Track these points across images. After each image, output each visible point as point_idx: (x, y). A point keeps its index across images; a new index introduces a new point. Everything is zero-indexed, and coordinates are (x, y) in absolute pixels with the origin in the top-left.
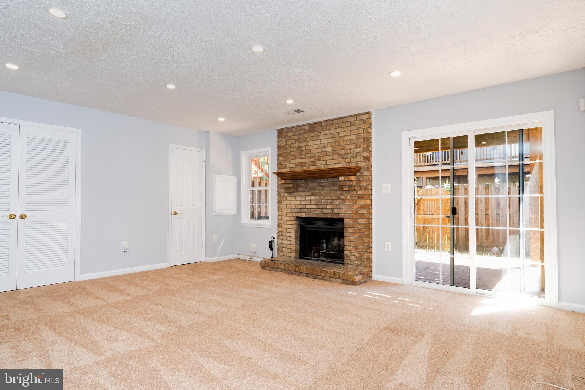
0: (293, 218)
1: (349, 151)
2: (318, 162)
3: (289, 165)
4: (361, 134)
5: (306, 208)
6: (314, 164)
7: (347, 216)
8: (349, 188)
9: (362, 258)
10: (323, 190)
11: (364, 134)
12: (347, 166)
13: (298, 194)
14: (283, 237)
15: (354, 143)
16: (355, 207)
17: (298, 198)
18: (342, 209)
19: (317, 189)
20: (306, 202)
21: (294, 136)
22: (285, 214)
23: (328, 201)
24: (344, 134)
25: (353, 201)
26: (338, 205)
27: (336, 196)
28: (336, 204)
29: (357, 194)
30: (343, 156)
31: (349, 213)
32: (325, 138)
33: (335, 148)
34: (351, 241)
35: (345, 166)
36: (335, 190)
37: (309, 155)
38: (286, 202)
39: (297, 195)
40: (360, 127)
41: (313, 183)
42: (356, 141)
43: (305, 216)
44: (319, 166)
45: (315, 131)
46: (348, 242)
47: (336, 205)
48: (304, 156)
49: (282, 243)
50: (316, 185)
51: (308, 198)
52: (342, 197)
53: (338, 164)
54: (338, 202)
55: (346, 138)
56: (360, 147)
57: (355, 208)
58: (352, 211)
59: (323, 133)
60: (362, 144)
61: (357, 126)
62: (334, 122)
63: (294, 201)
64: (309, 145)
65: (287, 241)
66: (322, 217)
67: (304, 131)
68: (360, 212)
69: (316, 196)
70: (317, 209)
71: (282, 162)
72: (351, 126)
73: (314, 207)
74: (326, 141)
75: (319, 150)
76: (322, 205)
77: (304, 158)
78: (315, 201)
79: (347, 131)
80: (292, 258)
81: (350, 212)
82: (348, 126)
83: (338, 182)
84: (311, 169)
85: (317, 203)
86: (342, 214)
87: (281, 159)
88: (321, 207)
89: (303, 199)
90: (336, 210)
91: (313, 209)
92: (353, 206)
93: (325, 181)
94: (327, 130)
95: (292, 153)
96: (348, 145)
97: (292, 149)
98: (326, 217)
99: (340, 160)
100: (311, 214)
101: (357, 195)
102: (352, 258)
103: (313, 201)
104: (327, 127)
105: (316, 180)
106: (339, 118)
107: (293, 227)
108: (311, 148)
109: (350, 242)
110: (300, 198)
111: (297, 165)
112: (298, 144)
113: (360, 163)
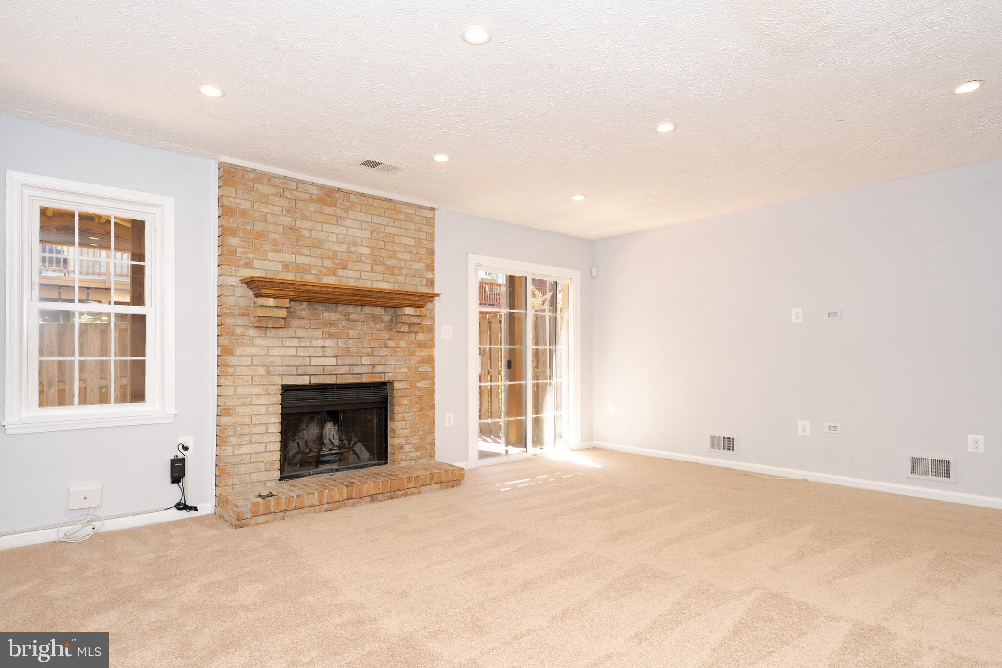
0: (272, 387)
1: (402, 264)
2: (342, 270)
3: (261, 261)
4: (423, 241)
5: (310, 365)
6: (334, 274)
7: (399, 378)
8: (409, 327)
9: (425, 445)
10: (352, 329)
11: (428, 242)
12: (400, 289)
13: (291, 332)
14: (239, 438)
15: (411, 252)
16: (414, 361)
17: (288, 343)
18: (390, 366)
19: (340, 325)
20: (311, 352)
21: (277, 199)
22: (248, 381)
23: (364, 350)
24: (394, 230)
25: (409, 350)
26: (382, 358)
27: (379, 341)
28: (379, 356)
29: (416, 338)
30: (391, 270)
31: (403, 371)
32: (356, 226)
33: (378, 251)
34: (407, 419)
35: (396, 288)
36: (378, 330)
37: (319, 252)
38: (253, 351)
39: (288, 336)
40: (421, 229)
41: (331, 311)
42: (414, 250)
43: (308, 383)
44: (343, 279)
45: (333, 204)
46: (401, 422)
47: (379, 358)
48: (305, 251)
49: (237, 452)
50: (338, 317)
51: (319, 343)
52: (391, 343)
53: (383, 283)
54: (384, 352)
55: (397, 239)
56: (420, 260)
57: (412, 363)
58: (408, 368)
59: (352, 214)
60: (423, 256)
61: (417, 225)
62: (376, 202)
63: (278, 350)
64: (320, 231)
65: (253, 446)
66: (350, 381)
67: (307, 196)
68: (421, 370)
69: (336, 340)
70: (338, 365)
71: (238, 250)
72: (406, 221)
73: (332, 361)
74: (358, 233)
75: (344, 248)
76: (352, 357)
77: (305, 255)
78: (335, 350)
79: (398, 227)
80: (268, 484)
81: (405, 370)
82: (400, 220)
83: (383, 316)
84: (325, 281)
85: (340, 355)
86: (391, 374)
87: (234, 241)
88: (349, 361)
89: (303, 345)
90: (379, 366)
91: (329, 367)
92: (410, 360)
93: (358, 311)
94: (361, 212)
95: (272, 236)
96: (401, 252)
97: (271, 228)
98: (359, 381)
99: (387, 275)
100: (325, 376)
101: (416, 341)
102: (407, 448)
103: (329, 350)
104: (361, 207)
105: (337, 306)
106: (386, 200)
107: (271, 409)
108: (324, 238)
109: (404, 422)
110: (295, 343)
111: (286, 267)
112: (289, 219)
113: (420, 287)
